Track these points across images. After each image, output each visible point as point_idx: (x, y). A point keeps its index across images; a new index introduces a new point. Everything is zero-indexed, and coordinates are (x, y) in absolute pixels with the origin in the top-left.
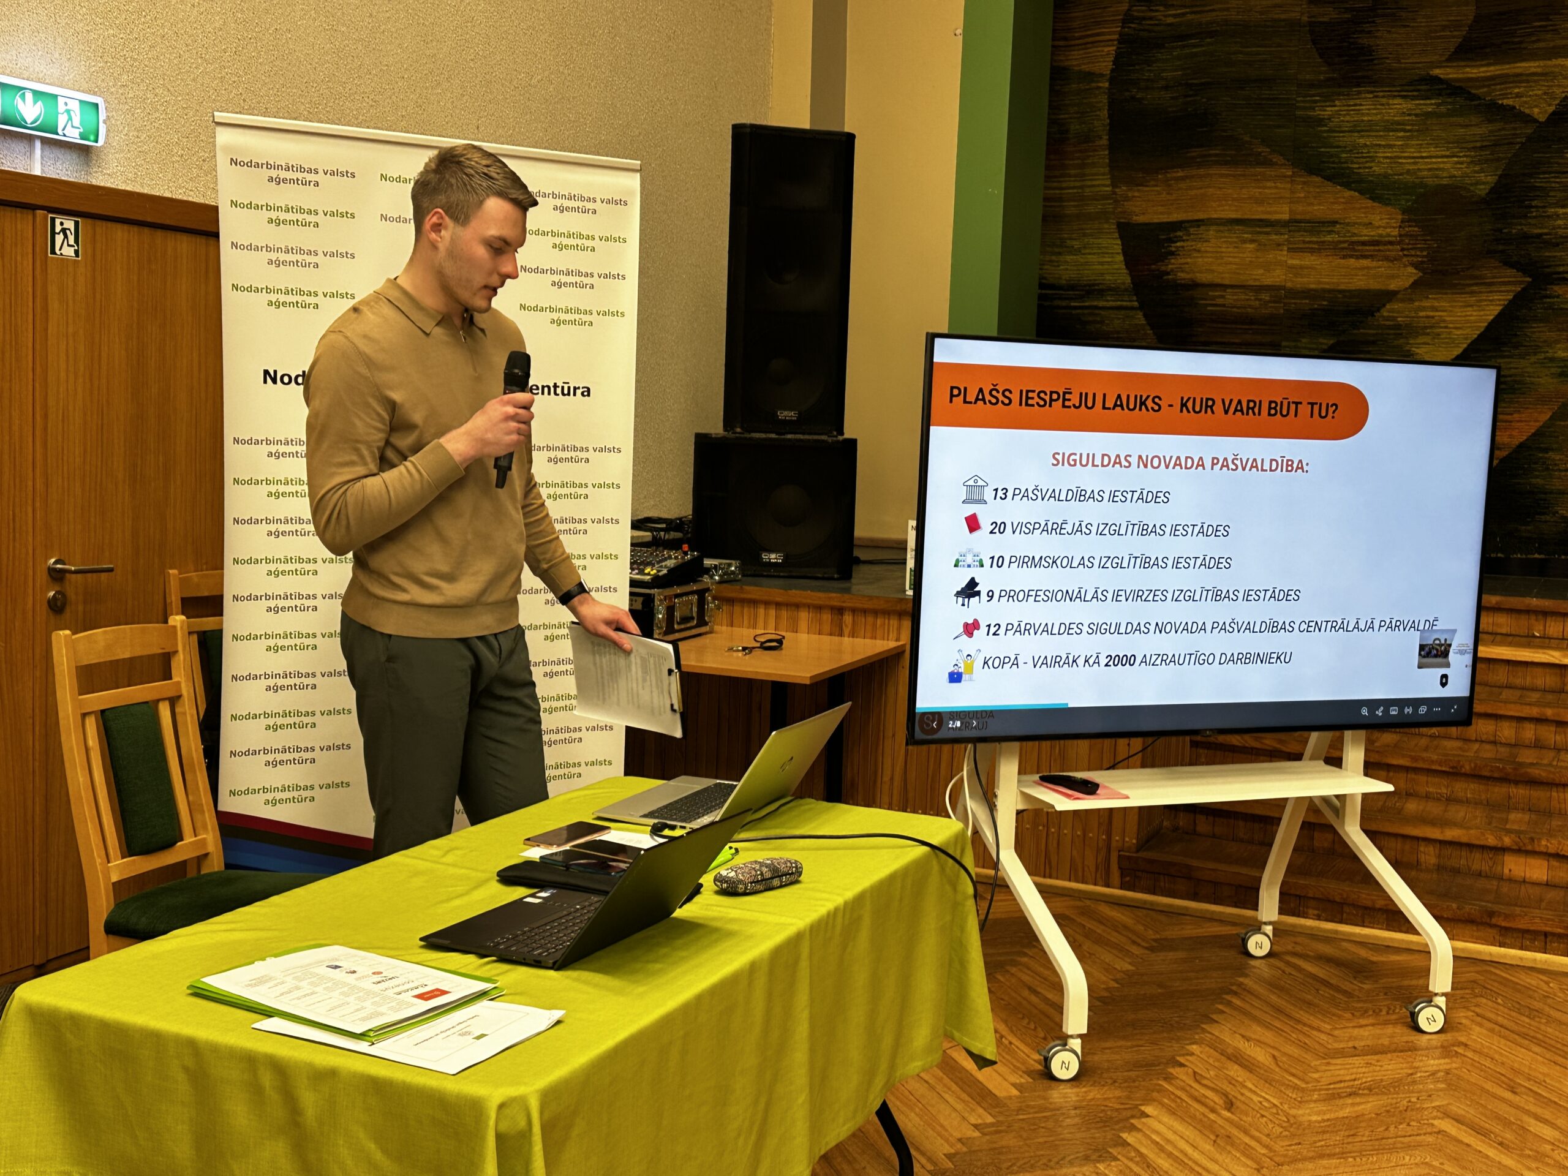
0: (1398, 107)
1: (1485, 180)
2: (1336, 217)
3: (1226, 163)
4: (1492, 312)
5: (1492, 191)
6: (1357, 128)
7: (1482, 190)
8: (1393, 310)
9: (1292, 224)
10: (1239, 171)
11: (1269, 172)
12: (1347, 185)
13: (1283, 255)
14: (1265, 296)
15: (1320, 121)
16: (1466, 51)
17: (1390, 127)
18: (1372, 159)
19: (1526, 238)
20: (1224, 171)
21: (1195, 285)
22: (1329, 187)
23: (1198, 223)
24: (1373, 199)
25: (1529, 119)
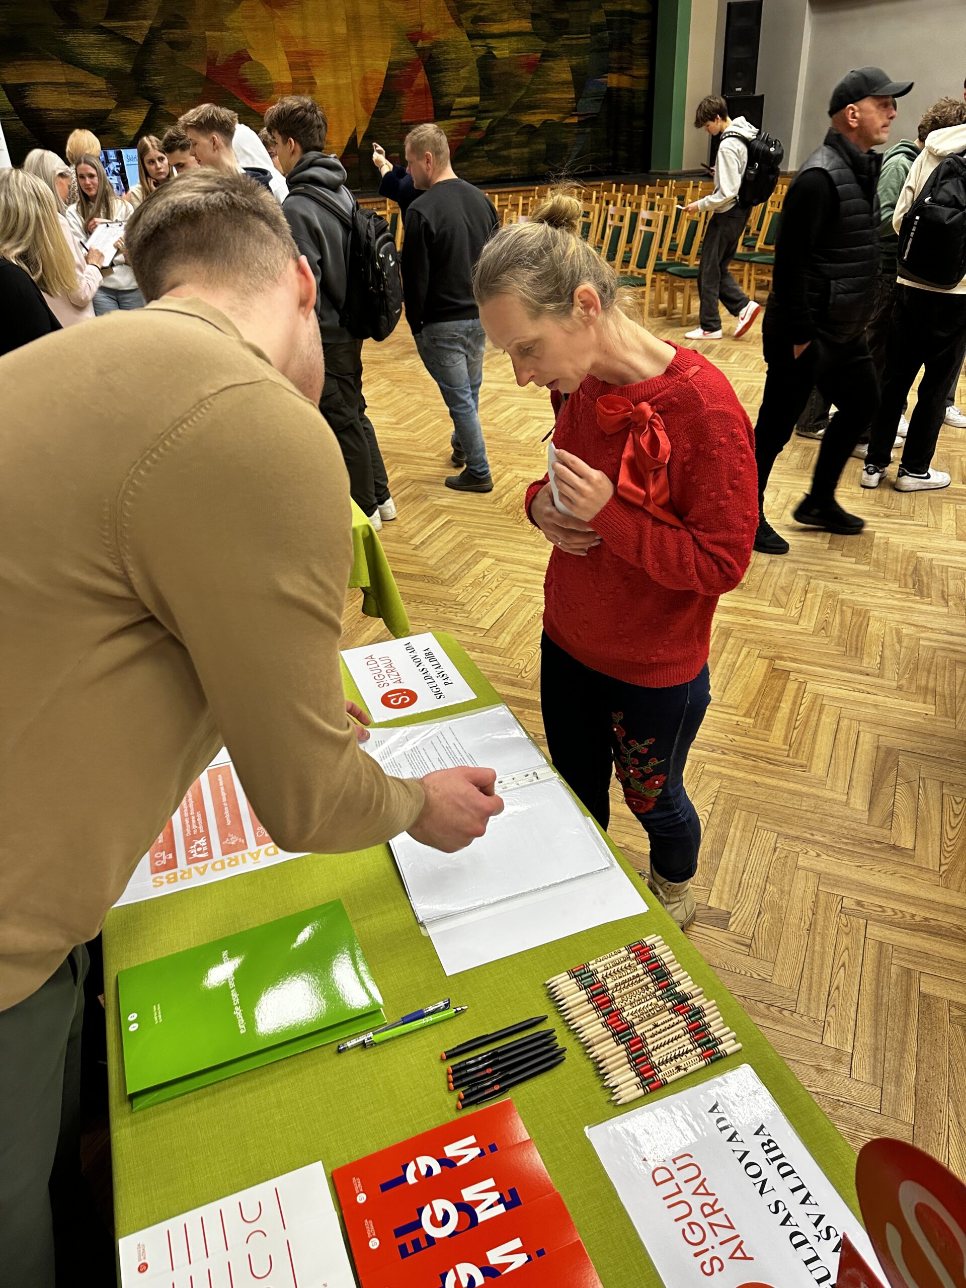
0: (92, 38)
1: (128, 67)
2: (82, 81)
3: (36, 59)
4: (144, 116)
5: (132, 71)
6: (80, 46)
7: (129, 70)
8: (112, 117)
9: (68, 84)
10: (43, 62)
11: (53, 63)
12: (83, 68)
13: (68, 96)
14: (67, 113)
15: (66, 42)
16: (109, 16)
17: (93, 45)
18: (89, 58)
19: (147, 88)
20: (37, 62)
21: (41, 110)
22: (76, 69)
23: (33, 84)
24: (94, 74)
25: (136, 43)
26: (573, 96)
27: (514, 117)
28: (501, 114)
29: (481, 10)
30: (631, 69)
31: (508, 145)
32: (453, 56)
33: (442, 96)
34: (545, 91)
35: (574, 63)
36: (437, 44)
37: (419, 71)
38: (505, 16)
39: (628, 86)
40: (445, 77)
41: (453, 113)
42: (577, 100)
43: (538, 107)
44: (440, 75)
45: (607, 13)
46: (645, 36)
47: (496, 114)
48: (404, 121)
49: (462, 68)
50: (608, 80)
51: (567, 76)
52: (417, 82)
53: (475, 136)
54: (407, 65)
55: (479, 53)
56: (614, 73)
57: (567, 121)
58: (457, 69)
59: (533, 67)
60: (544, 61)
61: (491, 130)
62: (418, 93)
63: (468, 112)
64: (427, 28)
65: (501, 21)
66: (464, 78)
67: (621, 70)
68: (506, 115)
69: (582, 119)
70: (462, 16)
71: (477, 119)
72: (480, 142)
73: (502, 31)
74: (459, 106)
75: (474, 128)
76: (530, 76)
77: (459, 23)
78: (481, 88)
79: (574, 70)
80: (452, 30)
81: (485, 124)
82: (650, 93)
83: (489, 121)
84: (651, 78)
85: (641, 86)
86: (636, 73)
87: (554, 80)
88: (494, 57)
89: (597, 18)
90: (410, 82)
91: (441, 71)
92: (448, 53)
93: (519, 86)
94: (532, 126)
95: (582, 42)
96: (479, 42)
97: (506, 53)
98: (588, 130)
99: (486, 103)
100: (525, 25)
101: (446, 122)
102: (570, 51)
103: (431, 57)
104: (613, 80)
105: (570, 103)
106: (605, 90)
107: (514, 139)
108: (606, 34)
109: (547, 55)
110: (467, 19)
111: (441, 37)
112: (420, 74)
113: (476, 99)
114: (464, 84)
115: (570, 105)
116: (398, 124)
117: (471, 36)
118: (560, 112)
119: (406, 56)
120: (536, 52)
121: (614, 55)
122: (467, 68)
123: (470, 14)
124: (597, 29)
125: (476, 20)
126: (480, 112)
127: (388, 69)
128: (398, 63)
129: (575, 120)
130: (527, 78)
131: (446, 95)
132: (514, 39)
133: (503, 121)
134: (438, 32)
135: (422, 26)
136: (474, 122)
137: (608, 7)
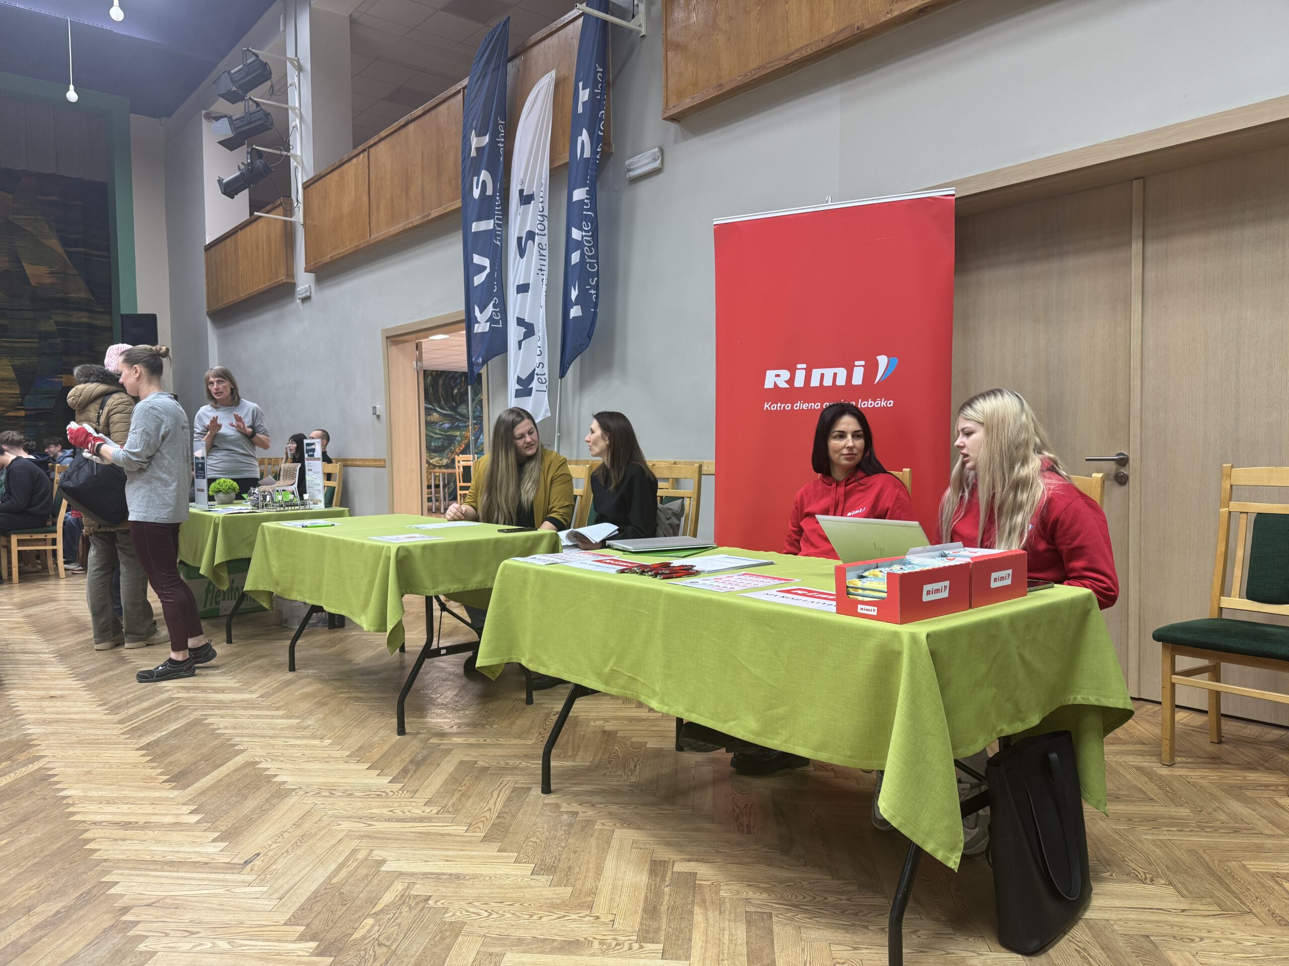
26: (19, 392)
35: (18, 362)
42: (23, 395)
45: (57, 323)
50: (63, 380)
51: (8, 374)
57: (10, 414)
69: (28, 413)
79: (15, 368)
89: (49, 326)
95: (25, 345)
98: (42, 424)
102: (11, 352)
105: (12, 397)
106: (59, 389)
108: (59, 340)
115: (12, 400)
118: (1, 406)
121: (72, 359)
124: (45, 336)
129: (21, 413)
137: (60, 318)
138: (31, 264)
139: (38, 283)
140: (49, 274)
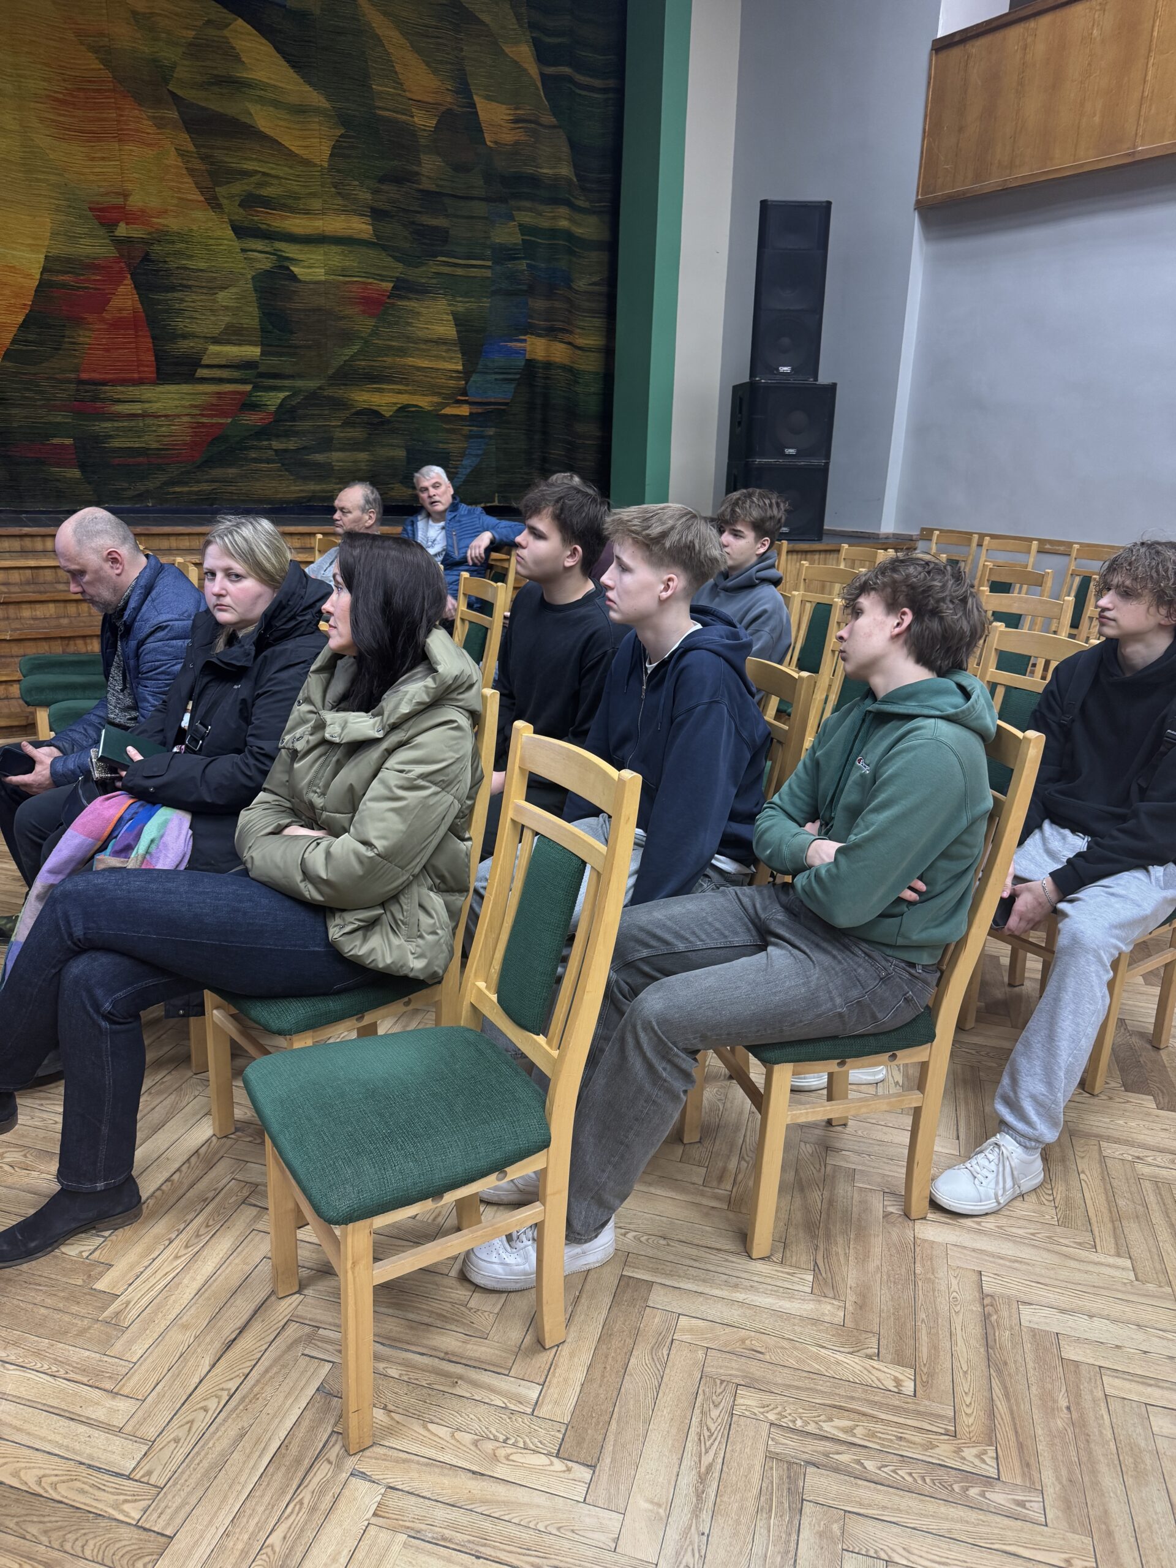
26: (460, 368)
27: (339, 392)
28: (312, 384)
29: (261, 185)
30: (571, 332)
31: (327, 444)
32: (202, 265)
33: (174, 337)
34: (402, 352)
35: (460, 308)
36: (162, 236)
37: (119, 282)
38: (316, 204)
39: (567, 361)
40: (182, 300)
41: (202, 373)
42: (467, 374)
43: (388, 379)
44: (170, 295)
45: (524, 229)
46: (596, 279)
47: (299, 383)
48: (84, 376)
49: (223, 288)
50: (527, 346)
51: (448, 330)
52: (116, 302)
53: (252, 419)
54: (91, 266)
55: (258, 266)
56: (539, 335)
57: (448, 411)
58: (213, 289)
59: (374, 305)
60: (401, 297)
61: (286, 412)
62: (117, 325)
63: (236, 374)
64: (136, 201)
65: (307, 212)
66: (227, 308)
67: (551, 332)
68: (320, 388)
69: (475, 409)
70: (221, 191)
71: (257, 388)
72: (262, 433)
73: (309, 231)
74: (216, 362)
75: (248, 405)
76: (371, 322)
77: (214, 203)
78: (263, 330)
79: (460, 321)
80: (199, 214)
81: (274, 399)
82: (608, 378)
83: (282, 395)
84: (609, 352)
85: (590, 364)
86: (581, 341)
87: (420, 334)
88: (293, 277)
89: (506, 235)
90: (101, 302)
91: (173, 289)
92: (190, 257)
93: (346, 337)
94: (376, 413)
95: (474, 272)
96: (259, 245)
97: (319, 274)
98: (491, 432)
99: (274, 360)
100: (360, 227)
101: (185, 388)
102: (451, 286)
103: (146, 258)
104: (537, 348)
105: (451, 378)
106: (523, 363)
107: (338, 434)
108: (523, 265)
109: (404, 288)
110: (231, 197)
111: (173, 223)
112: (121, 289)
113: (253, 352)
114: (227, 319)
115: (452, 383)
116: (69, 381)
117: (241, 231)
118: (434, 394)
119: (89, 250)
120: (383, 278)
121: (539, 304)
122: (233, 290)
123: (238, 188)
124: (503, 254)
125: (250, 201)
126: (262, 375)
127: (45, 270)
128: (68, 260)
129: (464, 410)
130: (365, 324)
131: (184, 337)
132: (335, 249)
133: (313, 398)
134: (163, 213)
135: (126, 195)
136: (249, 394)
137: (526, 218)
138: (488, 98)
139: (496, 143)
140: (516, 121)
